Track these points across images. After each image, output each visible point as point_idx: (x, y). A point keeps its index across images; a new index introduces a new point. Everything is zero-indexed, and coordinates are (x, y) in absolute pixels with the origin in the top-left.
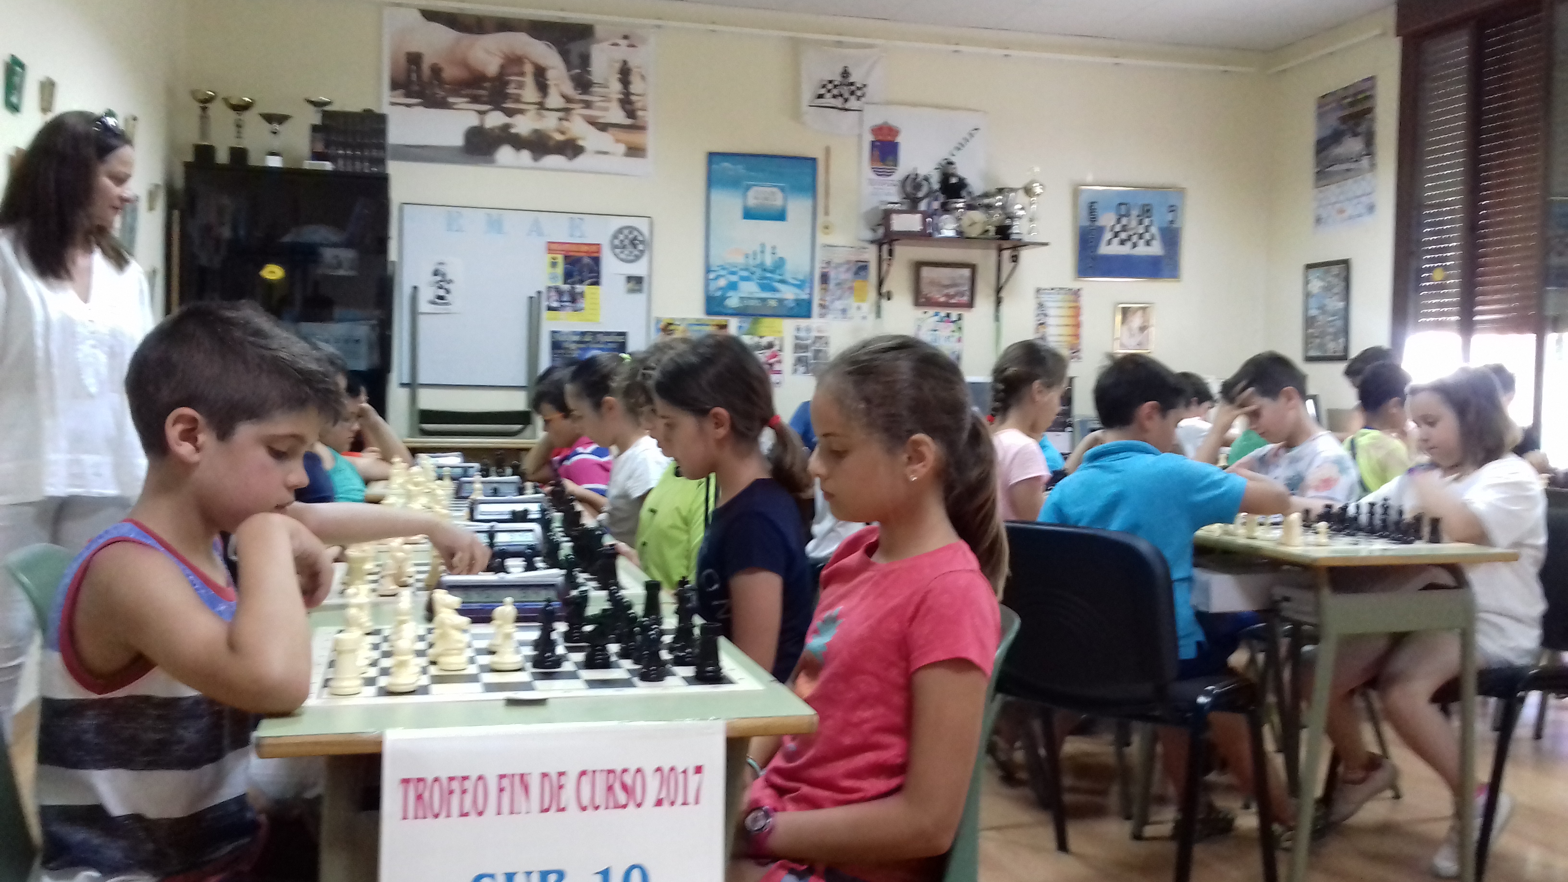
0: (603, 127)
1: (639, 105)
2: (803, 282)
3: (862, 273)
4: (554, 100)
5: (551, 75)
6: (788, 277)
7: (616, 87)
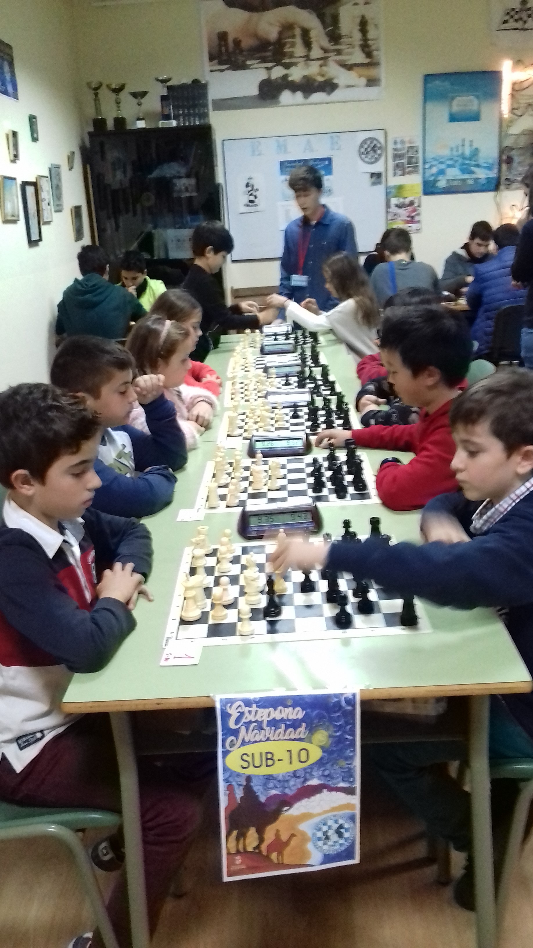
0: (350, 67)
1: (373, 47)
4: (316, 53)
5: (313, 34)
7: (357, 36)
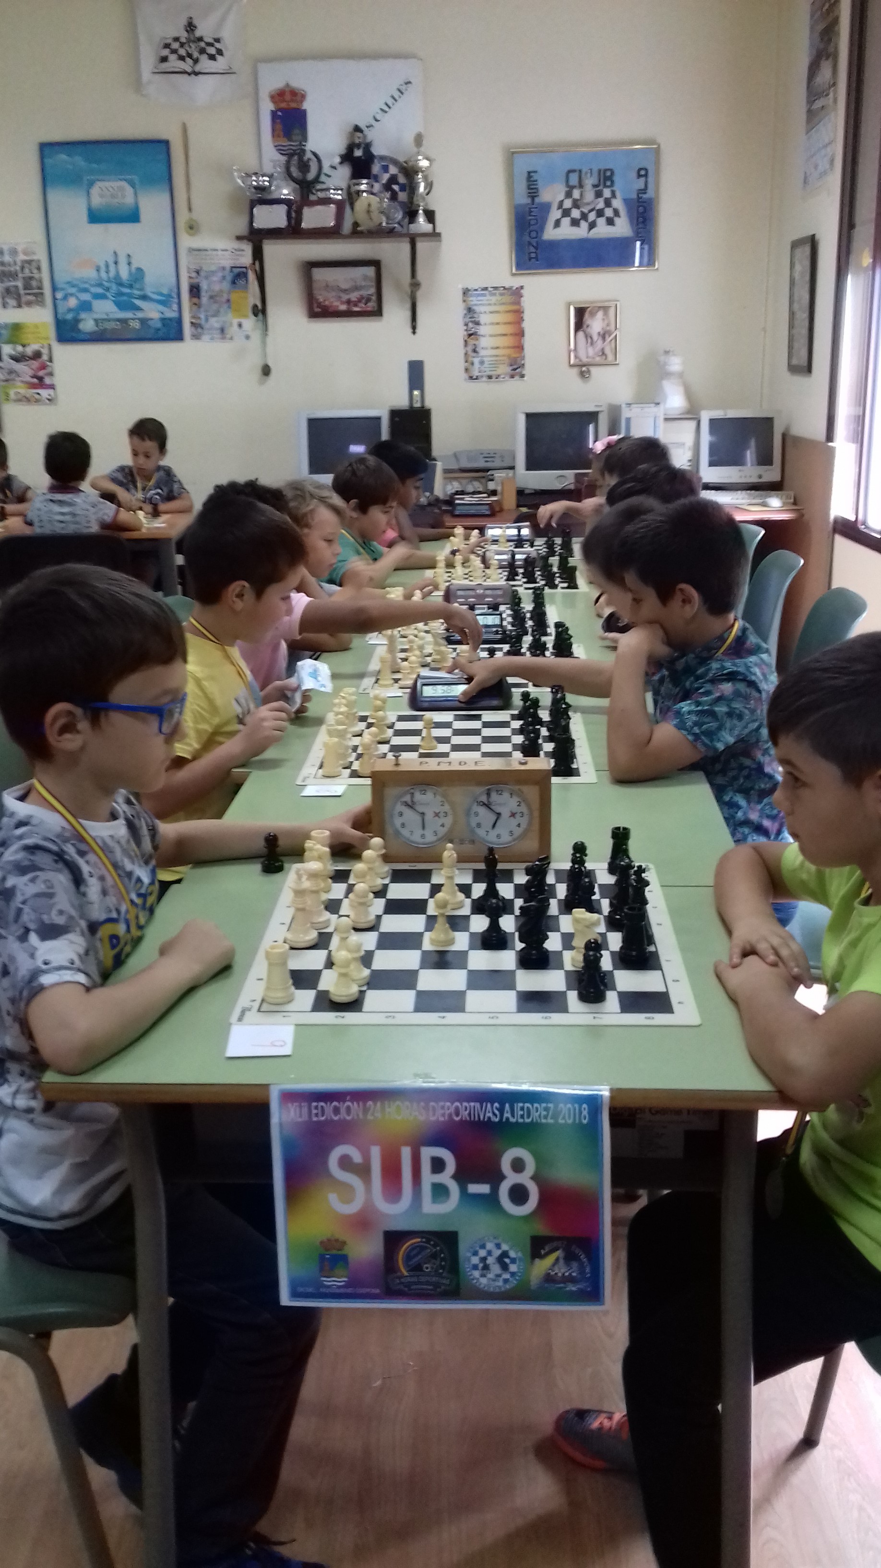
2: (169, 296)
3: (242, 282)
6: (149, 291)
